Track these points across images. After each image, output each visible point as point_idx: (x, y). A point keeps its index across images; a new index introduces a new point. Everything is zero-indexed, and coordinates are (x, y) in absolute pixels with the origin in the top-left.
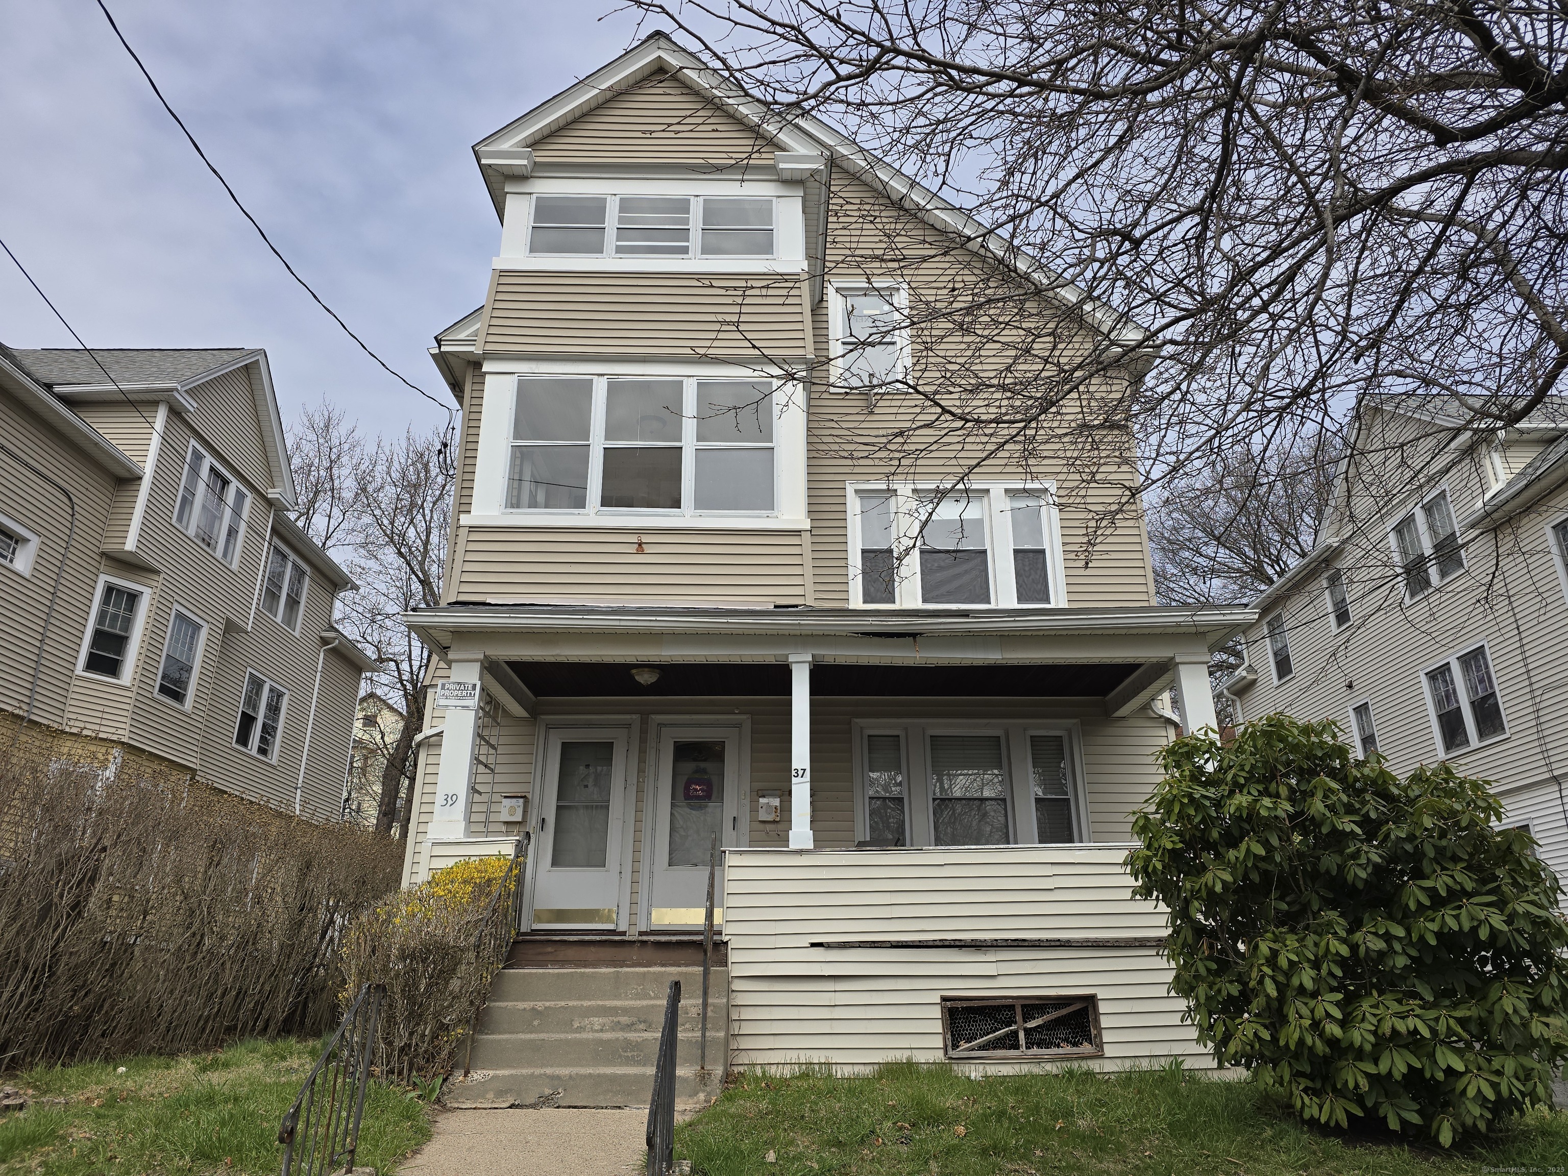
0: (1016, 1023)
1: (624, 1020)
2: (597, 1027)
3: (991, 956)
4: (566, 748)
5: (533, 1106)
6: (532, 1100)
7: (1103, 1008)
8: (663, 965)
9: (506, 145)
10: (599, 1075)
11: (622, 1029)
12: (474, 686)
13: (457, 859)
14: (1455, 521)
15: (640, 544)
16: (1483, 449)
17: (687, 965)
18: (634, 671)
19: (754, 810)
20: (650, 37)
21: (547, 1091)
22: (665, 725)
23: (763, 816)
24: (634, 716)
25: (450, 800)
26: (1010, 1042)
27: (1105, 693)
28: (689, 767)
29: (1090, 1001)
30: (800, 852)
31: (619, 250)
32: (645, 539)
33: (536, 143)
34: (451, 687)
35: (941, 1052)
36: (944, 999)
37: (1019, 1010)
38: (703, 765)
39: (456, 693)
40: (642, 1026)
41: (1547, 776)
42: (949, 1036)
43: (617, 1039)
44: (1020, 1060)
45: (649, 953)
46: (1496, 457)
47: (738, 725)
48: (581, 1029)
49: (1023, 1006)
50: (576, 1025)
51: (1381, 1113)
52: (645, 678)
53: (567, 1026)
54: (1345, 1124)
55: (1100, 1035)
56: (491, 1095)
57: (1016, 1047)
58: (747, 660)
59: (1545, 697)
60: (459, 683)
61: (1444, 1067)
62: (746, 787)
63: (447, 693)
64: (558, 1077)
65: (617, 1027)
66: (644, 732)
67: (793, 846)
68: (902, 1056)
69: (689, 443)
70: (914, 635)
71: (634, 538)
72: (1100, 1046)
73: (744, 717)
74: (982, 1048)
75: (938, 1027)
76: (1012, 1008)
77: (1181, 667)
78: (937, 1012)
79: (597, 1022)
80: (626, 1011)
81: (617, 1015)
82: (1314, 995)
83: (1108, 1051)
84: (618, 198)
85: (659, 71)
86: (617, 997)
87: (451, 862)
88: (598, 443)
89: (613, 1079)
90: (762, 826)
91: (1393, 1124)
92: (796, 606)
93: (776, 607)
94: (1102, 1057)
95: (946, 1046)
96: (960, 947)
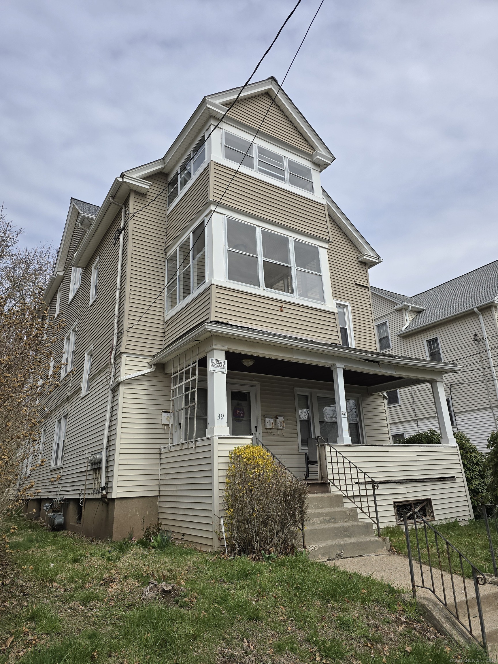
0: (412, 510)
2: (319, 522)
3: (404, 486)
5: (334, 559)
6: (334, 556)
7: (433, 503)
10: (354, 543)
12: (224, 362)
14: (389, 332)
15: (282, 308)
16: (404, 311)
17: (317, 493)
19: (264, 423)
20: (268, 79)
21: (338, 552)
25: (221, 416)
28: (236, 402)
29: (429, 501)
30: (348, 446)
31: (260, 170)
32: (284, 306)
34: (215, 361)
35: (396, 522)
36: (395, 502)
37: (413, 505)
38: (240, 402)
39: (217, 365)
40: (333, 520)
41: (414, 418)
42: (397, 516)
43: (341, 527)
46: (407, 314)
47: (255, 386)
52: (248, 363)
55: (432, 512)
57: (414, 518)
59: (416, 393)
60: (218, 360)
62: (260, 413)
63: (214, 364)
64: (340, 545)
65: (326, 522)
67: (345, 444)
69: (293, 266)
70: (378, 362)
71: (280, 305)
72: (433, 516)
73: (257, 383)
75: (393, 513)
76: (410, 504)
77: (437, 383)
78: (393, 507)
79: (318, 519)
80: (327, 514)
81: (324, 516)
83: (436, 518)
84: (257, 145)
85: (267, 94)
88: (261, 258)
93: (331, 343)
94: (434, 520)
95: (397, 520)
96: (396, 482)
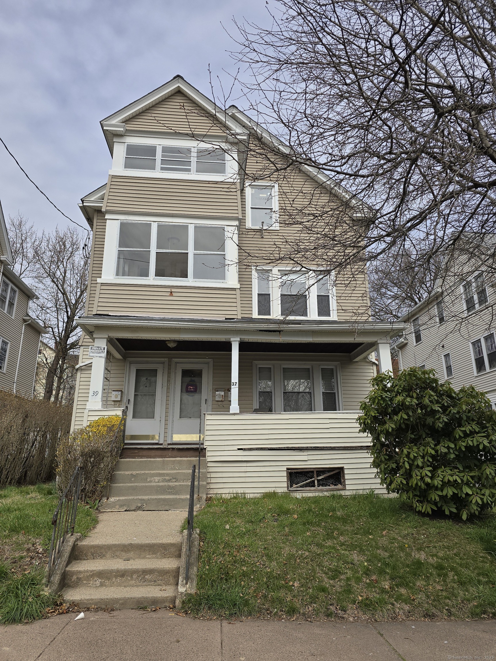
0: (314, 477)
1: (167, 478)
2: (157, 481)
3: (306, 453)
4: (137, 371)
5: (134, 510)
6: (134, 508)
7: (346, 472)
8: (181, 457)
9: (114, 121)
10: (159, 499)
11: (166, 482)
12: (104, 348)
13: (99, 417)
15: (171, 292)
17: (190, 457)
18: (167, 342)
19: (214, 396)
20: (175, 78)
21: (139, 505)
22: (178, 363)
23: (217, 399)
24: (166, 359)
25: (95, 393)
26: (312, 484)
27: (350, 352)
28: (188, 379)
29: (342, 469)
30: (234, 414)
31: (162, 169)
32: (173, 290)
33: (127, 121)
35: (286, 489)
36: (288, 469)
37: (315, 473)
38: (193, 379)
39: (97, 351)
40: (174, 480)
42: (289, 482)
43: (165, 485)
44: (315, 491)
45: (175, 453)
47: (208, 363)
48: (150, 482)
49: (317, 471)
50: (148, 480)
51: (443, 509)
52: (172, 345)
53: (145, 480)
54: (430, 513)
55: (344, 481)
56: (117, 507)
57: (314, 486)
58: (214, 340)
60: (98, 347)
61: (465, 493)
62: (211, 387)
63: (93, 351)
64: (144, 500)
65: (164, 480)
66: (170, 365)
67: (231, 412)
68: (271, 490)
69: (191, 251)
70: (279, 331)
71: (169, 290)
72: (345, 485)
73: (210, 360)
74: (301, 487)
75: (285, 479)
76: (313, 472)
77: (380, 345)
78: (285, 474)
79: (157, 479)
80: (168, 475)
81: (164, 476)
82: (422, 468)
83: (348, 487)
84: (161, 146)
85: (179, 92)
86: (164, 469)
87: (97, 418)
88: (153, 250)
89: (164, 500)
90: (217, 403)
91: (447, 513)
92: (234, 319)
93: (226, 319)
94: (345, 489)
95: (288, 486)
96: (294, 450)
